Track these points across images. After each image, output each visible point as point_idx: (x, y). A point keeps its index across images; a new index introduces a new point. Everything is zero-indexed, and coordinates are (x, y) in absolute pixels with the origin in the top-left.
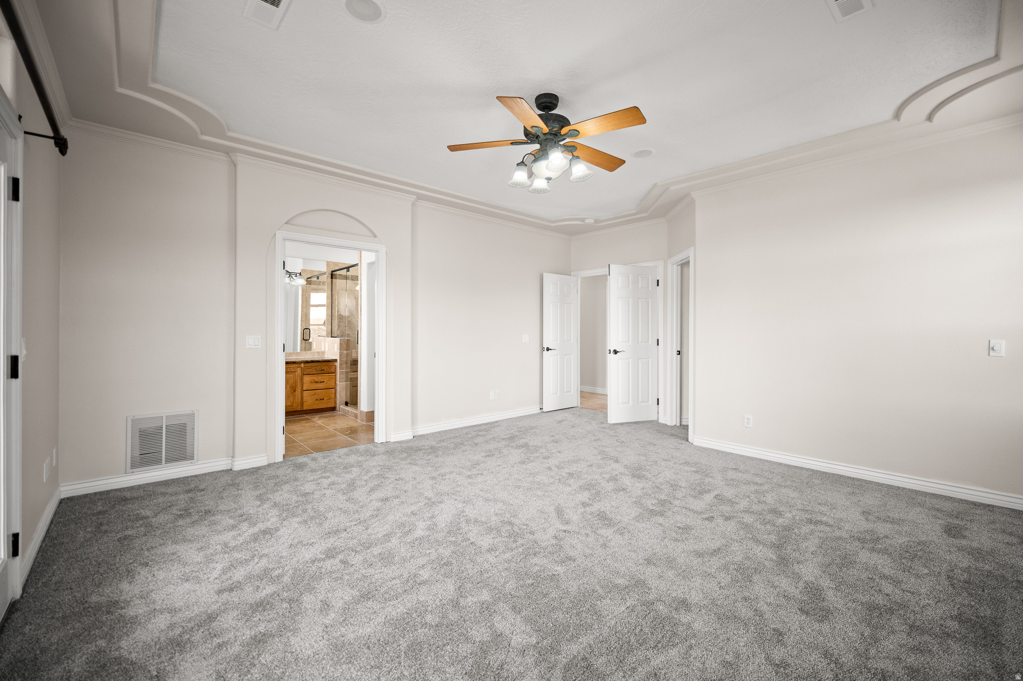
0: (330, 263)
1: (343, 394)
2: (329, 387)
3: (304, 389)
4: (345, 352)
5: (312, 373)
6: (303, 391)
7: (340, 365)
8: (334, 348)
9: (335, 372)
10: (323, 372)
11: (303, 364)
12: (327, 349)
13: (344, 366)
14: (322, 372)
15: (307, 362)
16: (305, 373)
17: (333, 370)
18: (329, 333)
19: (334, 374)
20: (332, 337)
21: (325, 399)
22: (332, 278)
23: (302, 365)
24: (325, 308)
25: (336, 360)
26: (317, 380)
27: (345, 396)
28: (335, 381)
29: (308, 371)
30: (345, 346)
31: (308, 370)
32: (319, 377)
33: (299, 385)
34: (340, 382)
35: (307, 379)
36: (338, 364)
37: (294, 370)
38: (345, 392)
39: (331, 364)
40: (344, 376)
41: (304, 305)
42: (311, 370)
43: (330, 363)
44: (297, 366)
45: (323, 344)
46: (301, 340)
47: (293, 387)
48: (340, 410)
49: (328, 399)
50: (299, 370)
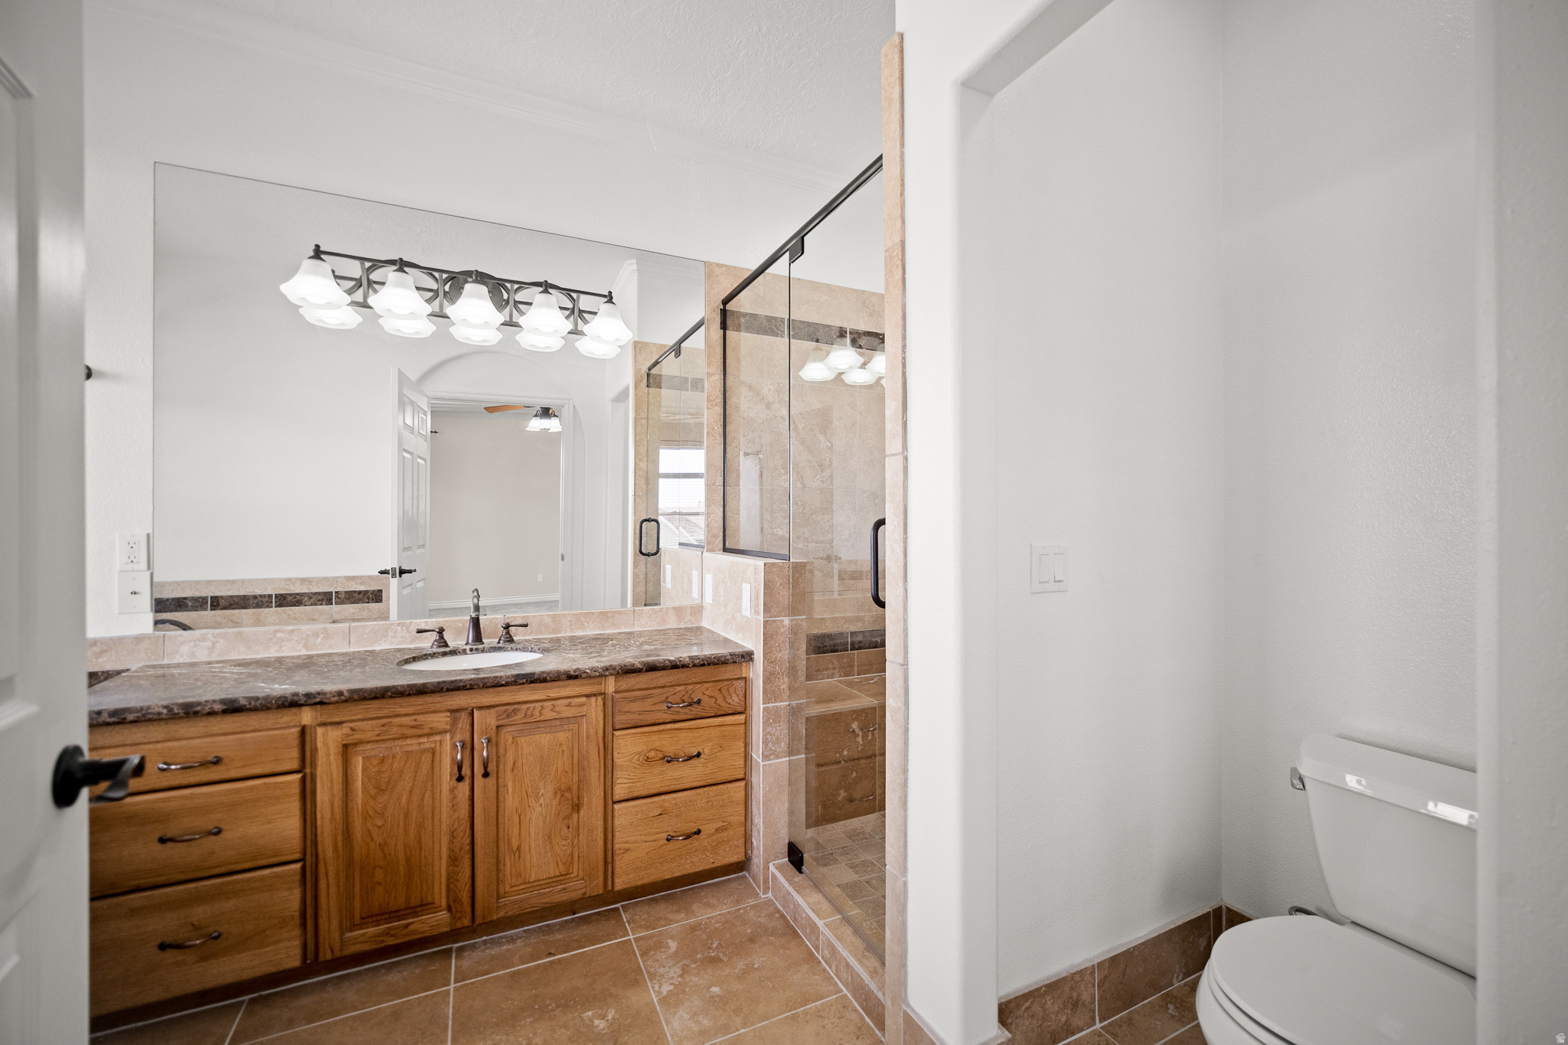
0: (717, 271)
1: (781, 808)
2: (720, 777)
3: (620, 792)
4: (786, 621)
5: (651, 718)
6: (610, 801)
7: (768, 679)
8: (739, 598)
9: (744, 710)
10: (696, 710)
11: (611, 681)
12: (708, 599)
13: (784, 683)
14: (693, 711)
15: (628, 671)
16: (621, 719)
17: (735, 700)
18: (715, 536)
19: (742, 717)
20: (725, 550)
21: (707, 829)
22: (724, 326)
23: (611, 685)
24: (700, 483)
25: (748, 656)
26: (670, 750)
27: (786, 819)
28: (746, 745)
29: (634, 710)
30: (784, 595)
31: (635, 707)
32: (683, 734)
33: (595, 778)
34: (765, 757)
35: (628, 746)
36: (757, 672)
37: (569, 712)
38: (785, 797)
39: (728, 672)
40: (781, 730)
41: (643, 450)
42: (646, 705)
43: (722, 668)
44: (588, 689)
45: (695, 574)
46: (635, 555)
47: (569, 789)
48: (766, 881)
49: (717, 830)
50: (595, 707)
